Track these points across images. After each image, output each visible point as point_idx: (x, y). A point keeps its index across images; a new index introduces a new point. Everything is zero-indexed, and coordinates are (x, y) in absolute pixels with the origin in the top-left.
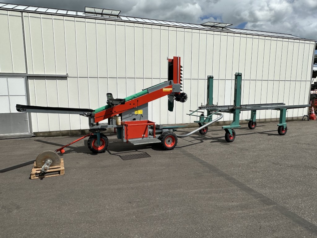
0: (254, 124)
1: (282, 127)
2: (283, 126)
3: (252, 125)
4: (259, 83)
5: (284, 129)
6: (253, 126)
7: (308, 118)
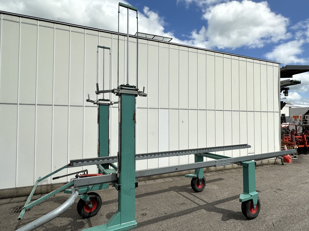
0: (201, 183)
1: (250, 202)
2: (252, 200)
3: (198, 184)
4: (211, 114)
5: (255, 207)
6: (200, 187)
7: (282, 161)
